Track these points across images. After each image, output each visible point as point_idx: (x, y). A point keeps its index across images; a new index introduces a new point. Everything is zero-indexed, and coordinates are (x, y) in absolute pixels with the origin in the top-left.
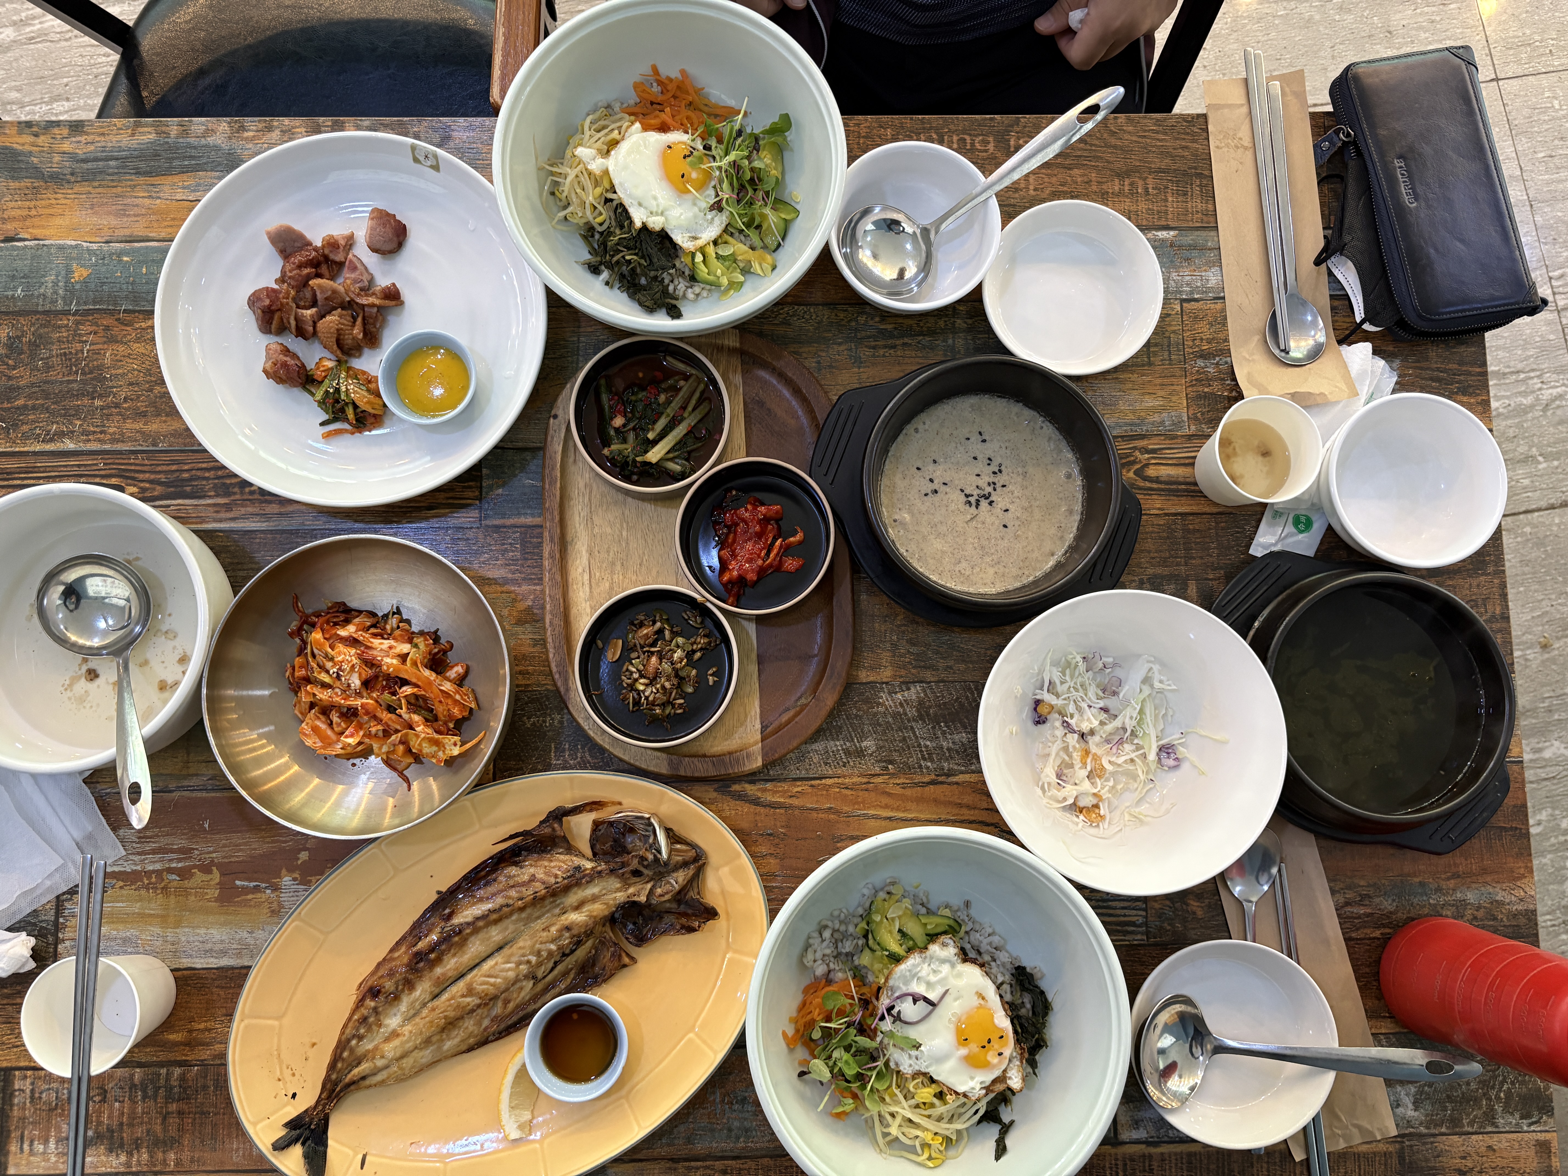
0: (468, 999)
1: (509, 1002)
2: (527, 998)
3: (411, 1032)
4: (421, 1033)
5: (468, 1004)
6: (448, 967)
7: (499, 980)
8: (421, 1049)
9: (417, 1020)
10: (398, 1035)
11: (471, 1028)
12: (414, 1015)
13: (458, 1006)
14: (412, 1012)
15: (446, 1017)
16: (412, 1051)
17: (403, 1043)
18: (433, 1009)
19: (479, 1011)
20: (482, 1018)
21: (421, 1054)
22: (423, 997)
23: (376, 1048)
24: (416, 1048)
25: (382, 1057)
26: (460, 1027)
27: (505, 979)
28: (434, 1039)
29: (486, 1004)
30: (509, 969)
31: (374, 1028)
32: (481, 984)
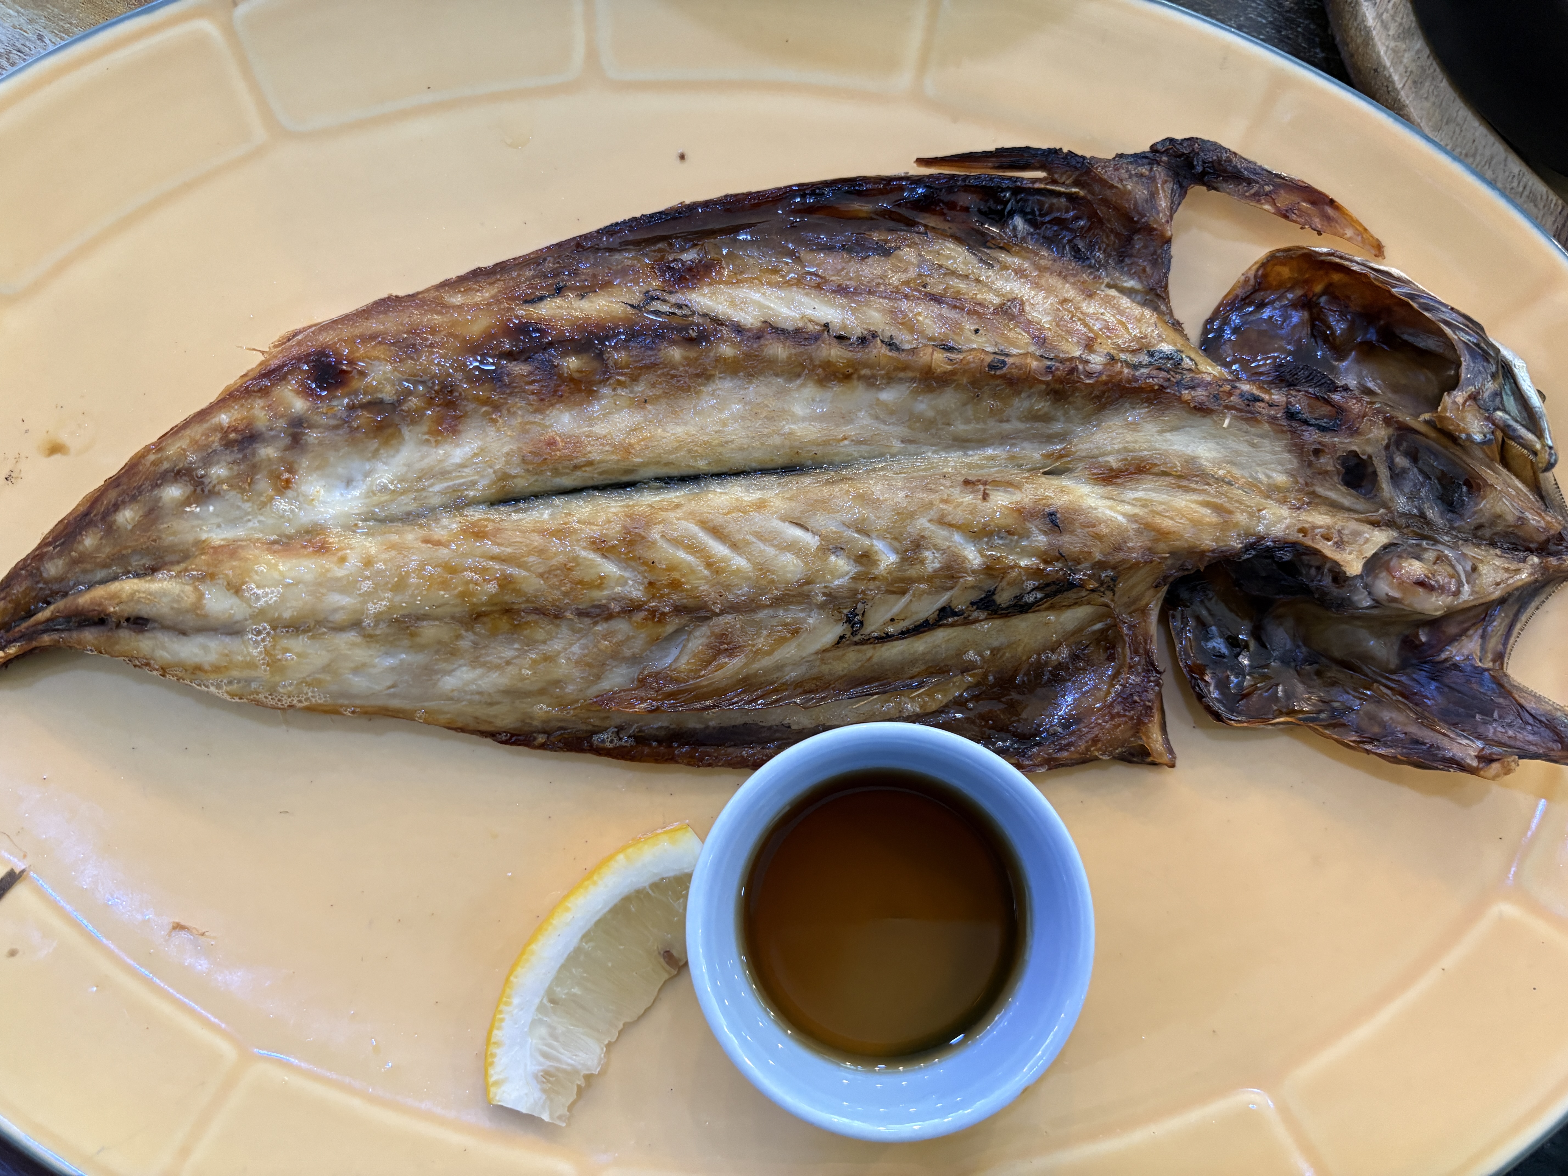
0: (610, 568)
1: (732, 651)
2: (792, 674)
3: (368, 562)
4: (400, 586)
5: (601, 582)
6: (600, 429)
7: (740, 562)
8: (370, 638)
9: (411, 536)
10: (323, 549)
11: (563, 667)
12: (409, 518)
13: (566, 569)
14: (406, 503)
15: (506, 582)
16: (340, 628)
17: (324, 584)
18: (478, 533)
19: (621, 626)
20: (616, 656)
21: (361, 654)
22: (469, 474)
23: (232, 550)
24: (355, 625)
25: (236, 590)
26: (531, 643)
27: (762, 568)
28: (430, 631)
29: (656, 617)
30: (792, 547)
31: (263, 484)
32: (677, 542)
